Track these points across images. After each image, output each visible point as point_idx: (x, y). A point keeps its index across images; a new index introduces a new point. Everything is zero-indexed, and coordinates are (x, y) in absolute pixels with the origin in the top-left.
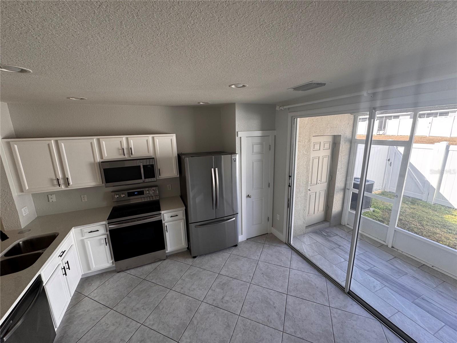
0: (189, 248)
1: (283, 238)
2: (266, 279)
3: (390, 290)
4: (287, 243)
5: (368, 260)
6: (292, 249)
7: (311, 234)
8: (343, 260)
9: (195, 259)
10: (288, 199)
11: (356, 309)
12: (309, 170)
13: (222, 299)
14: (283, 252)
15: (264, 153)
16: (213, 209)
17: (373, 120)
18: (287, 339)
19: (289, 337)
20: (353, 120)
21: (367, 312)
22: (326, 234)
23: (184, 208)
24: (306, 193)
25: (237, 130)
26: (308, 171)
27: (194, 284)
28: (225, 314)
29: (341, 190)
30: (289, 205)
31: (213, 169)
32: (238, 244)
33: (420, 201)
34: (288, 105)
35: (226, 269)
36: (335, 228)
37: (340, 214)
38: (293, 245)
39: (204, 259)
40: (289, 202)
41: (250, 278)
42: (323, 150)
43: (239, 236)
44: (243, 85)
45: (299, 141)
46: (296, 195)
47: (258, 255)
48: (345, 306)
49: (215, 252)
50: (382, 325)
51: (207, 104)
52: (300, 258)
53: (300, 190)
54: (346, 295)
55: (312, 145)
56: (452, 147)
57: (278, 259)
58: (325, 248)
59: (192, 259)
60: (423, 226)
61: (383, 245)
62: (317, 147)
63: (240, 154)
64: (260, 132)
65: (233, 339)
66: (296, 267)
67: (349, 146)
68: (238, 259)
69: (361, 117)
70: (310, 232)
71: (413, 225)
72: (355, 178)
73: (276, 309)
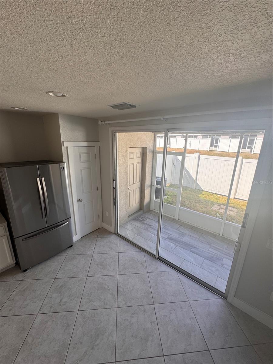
0: (17, 264)
1: (112, 229)
2: (100, 268)
3: (180, 247)
4: (115, 233)
5: (167, 231)
6: (119, 237)
7: (132, 221)
8: (153, 235)
9: (27, 272)
10: (114, 198)
11: (164, 268)
12: (128, 174)
13: (60, 302)
14: (112, 241)
15: (91, 161)
16: (43, 218)
17: (167, 138)
18: (120, 312)
19: (122, 310)
20: (153, 136)
21: (169, 268)
22: (141, 219)
23: (6, 223)
24: (127, 192)
25: (62, 140)
26: (126, 175)
27: (26, 299)
28: (64, 316)
29: (149, 186)
30: (115, 203)
31: (38, 180)
32: (73, 244)
33: (189, 188)
34: (109, 121)
35: (63, 271)
36: (147, 213)
37: (149, 203)
38: (120, 233)
39: (37, 269)
40: (115, 201)
41: (86, 273)
42: (137, 158)
43: (74, 237)
44: (63, 95)
45: (119, 151)
46: (119, 194)
47: (92, 250)
48: (157, 268)
49: (50, 258)
50: (178, 273)
51: (24, 110)
52: (126, 242)
53: (122, 190)
54: (157, 260)
55: (128, 154)
56: (201, 156)
57: (109, 248)
58: (142, 229)
59: (23, 273)
60: (191, 203)
61: (174, 219)
62: (132, 156)
63: (68, 163)
64: (86, 142)
65: (73, 336)
66: (123, 250)
67: (152, 156)
68: (74, 258)
69: (158, 135)
70: (131, 220)
71: (187, 203)
72: (157, 177)
73: (111, 290)
